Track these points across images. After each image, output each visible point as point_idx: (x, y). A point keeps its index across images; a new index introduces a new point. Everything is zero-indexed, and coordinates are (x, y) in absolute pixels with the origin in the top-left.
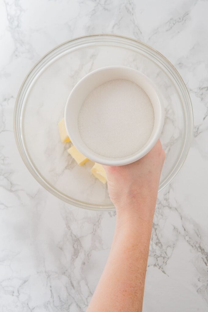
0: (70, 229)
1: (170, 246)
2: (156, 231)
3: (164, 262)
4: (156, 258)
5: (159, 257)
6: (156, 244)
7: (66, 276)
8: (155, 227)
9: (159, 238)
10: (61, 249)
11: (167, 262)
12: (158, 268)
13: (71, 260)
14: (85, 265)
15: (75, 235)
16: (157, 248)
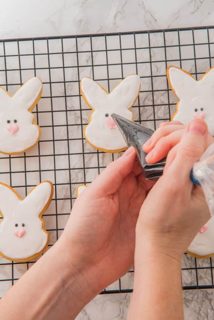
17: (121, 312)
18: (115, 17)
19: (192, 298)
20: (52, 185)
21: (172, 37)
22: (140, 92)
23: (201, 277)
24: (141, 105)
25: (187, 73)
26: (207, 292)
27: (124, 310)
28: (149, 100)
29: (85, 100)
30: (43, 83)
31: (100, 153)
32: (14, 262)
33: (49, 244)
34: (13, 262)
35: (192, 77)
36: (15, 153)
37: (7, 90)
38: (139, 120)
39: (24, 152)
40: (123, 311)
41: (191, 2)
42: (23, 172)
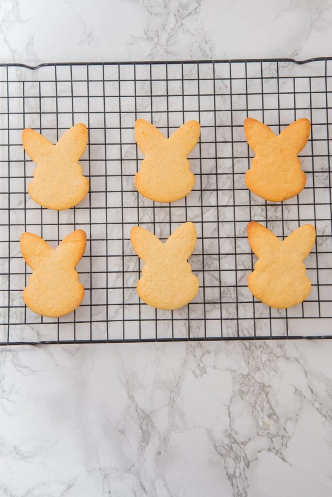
0: (134, 401)
1: (291, 419)
2: (268, 396)
3: (283, 444)
4: (270, 439)
5: (275, 436)
6: (270, 416)
7: (133, 474)
8: (266, 390)
9: (272, 406)
10: (122, 432)
11: (287, 444)
12: (274, 454)
13: (139, 448)
14: (160, 455)
15: (142, 410)
16: (271, 422)
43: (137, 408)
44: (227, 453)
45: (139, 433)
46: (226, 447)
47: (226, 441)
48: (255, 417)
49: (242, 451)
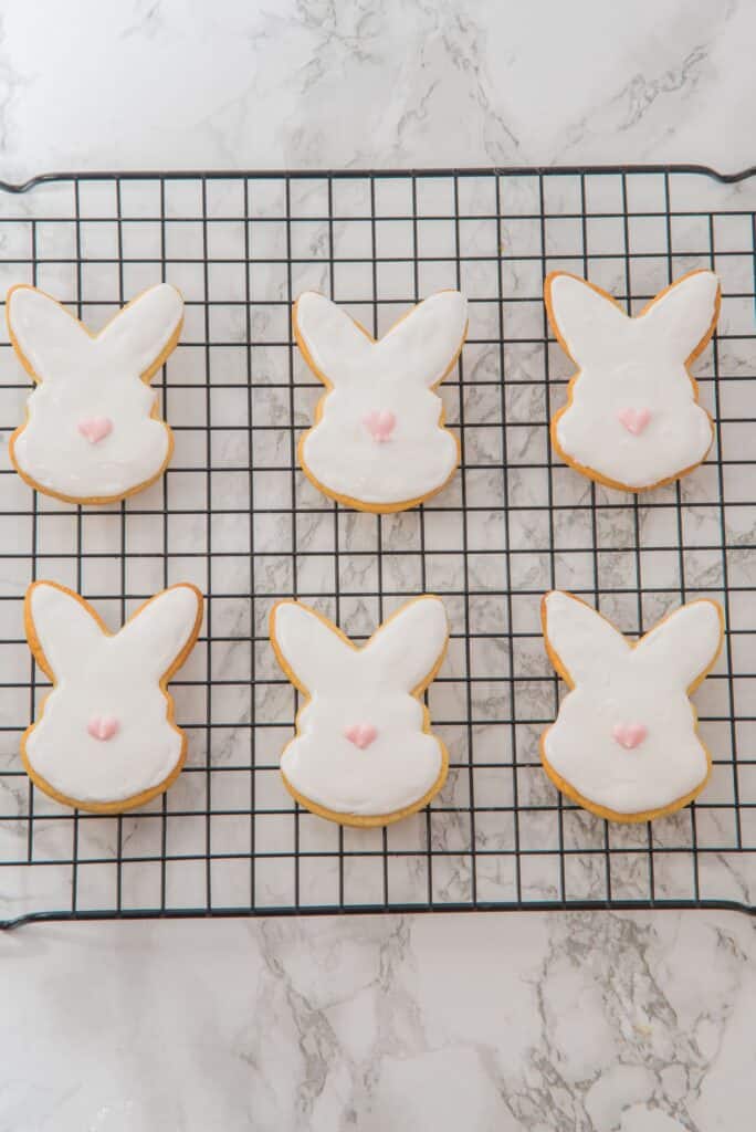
0: (281, 974)
1: (708, 1016)
2: (646, 957)
3: (688, 1085)
4: (652, 1072)
5: (665, 1065)
6: (651, 1010)
8: (640, 938)
9: (658, 983)
10: (252, 1061)
11: (701, 1087)
12: (666, 1113)
13: (296, 1104)
14: (355, 1121)
15: (305, 1000)
16: (656, 1027)
17: (385, 973)
18: (401, 125)
19: (591, 939)
20: (201, 597)
21: (563, 192)
22: (467, 342)
23: (617, 880)
24: (465, 379)
25: (605, 295)
26: (633, 924)
27: (393, 967)
28: (488, 370)
29: (307, 358)
30: (186, 303)
31: (342, 511)
32: (80, 813)
33: (186, 766)
34: (76, 811)
35: (619, 306)
36: (98, 500)
37: (80, 317)
38: (459, 422)
39: (122, 498)
40: (390, 970)
41: (621, 96)
42: (115, 556)
43: (291, 995)
44: (536, 1112)
45: (298, 1060)
46: (534, 1095)
47: (535, 1079)
48: (612, 1014)
49: (577, 1105)
